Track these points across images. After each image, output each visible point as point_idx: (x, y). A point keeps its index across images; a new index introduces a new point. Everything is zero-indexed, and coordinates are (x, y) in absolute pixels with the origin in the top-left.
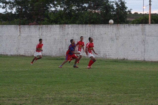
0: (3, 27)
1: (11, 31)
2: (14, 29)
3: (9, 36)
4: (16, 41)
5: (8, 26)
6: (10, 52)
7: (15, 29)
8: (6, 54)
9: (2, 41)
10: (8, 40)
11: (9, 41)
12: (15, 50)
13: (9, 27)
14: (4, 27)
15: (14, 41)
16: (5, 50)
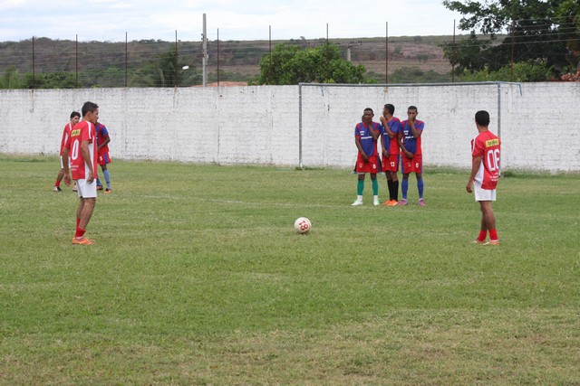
0: (533, 88)
1: (560, 99)
2: (569, 94)
3: (553, 114)
4: (576, 132)
5: (550, 84)
6: (557, 162)
7: (575, 94)
8: (546, 168)
9: (530, 132)
10: (551, 127)
11: (555, 130)
12: (574, 158)
13: (555, 88)
14: (537, 90)
15: (572, 129)
16: (539, 158)
